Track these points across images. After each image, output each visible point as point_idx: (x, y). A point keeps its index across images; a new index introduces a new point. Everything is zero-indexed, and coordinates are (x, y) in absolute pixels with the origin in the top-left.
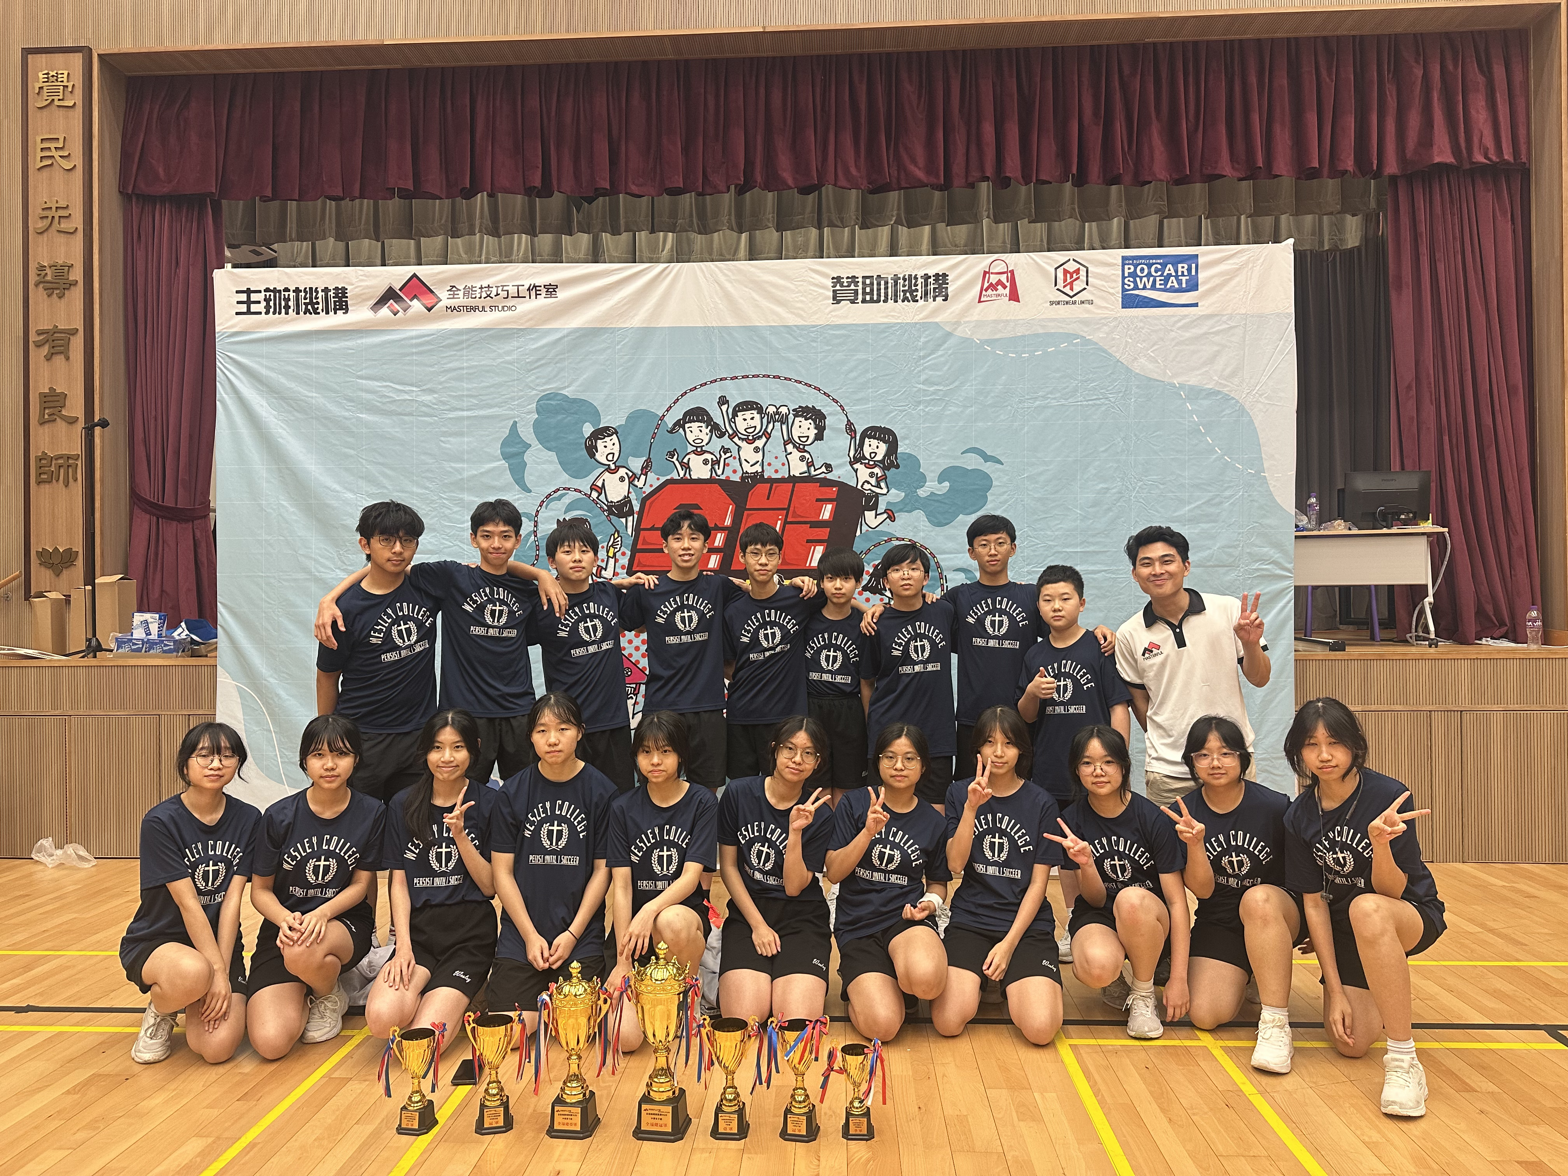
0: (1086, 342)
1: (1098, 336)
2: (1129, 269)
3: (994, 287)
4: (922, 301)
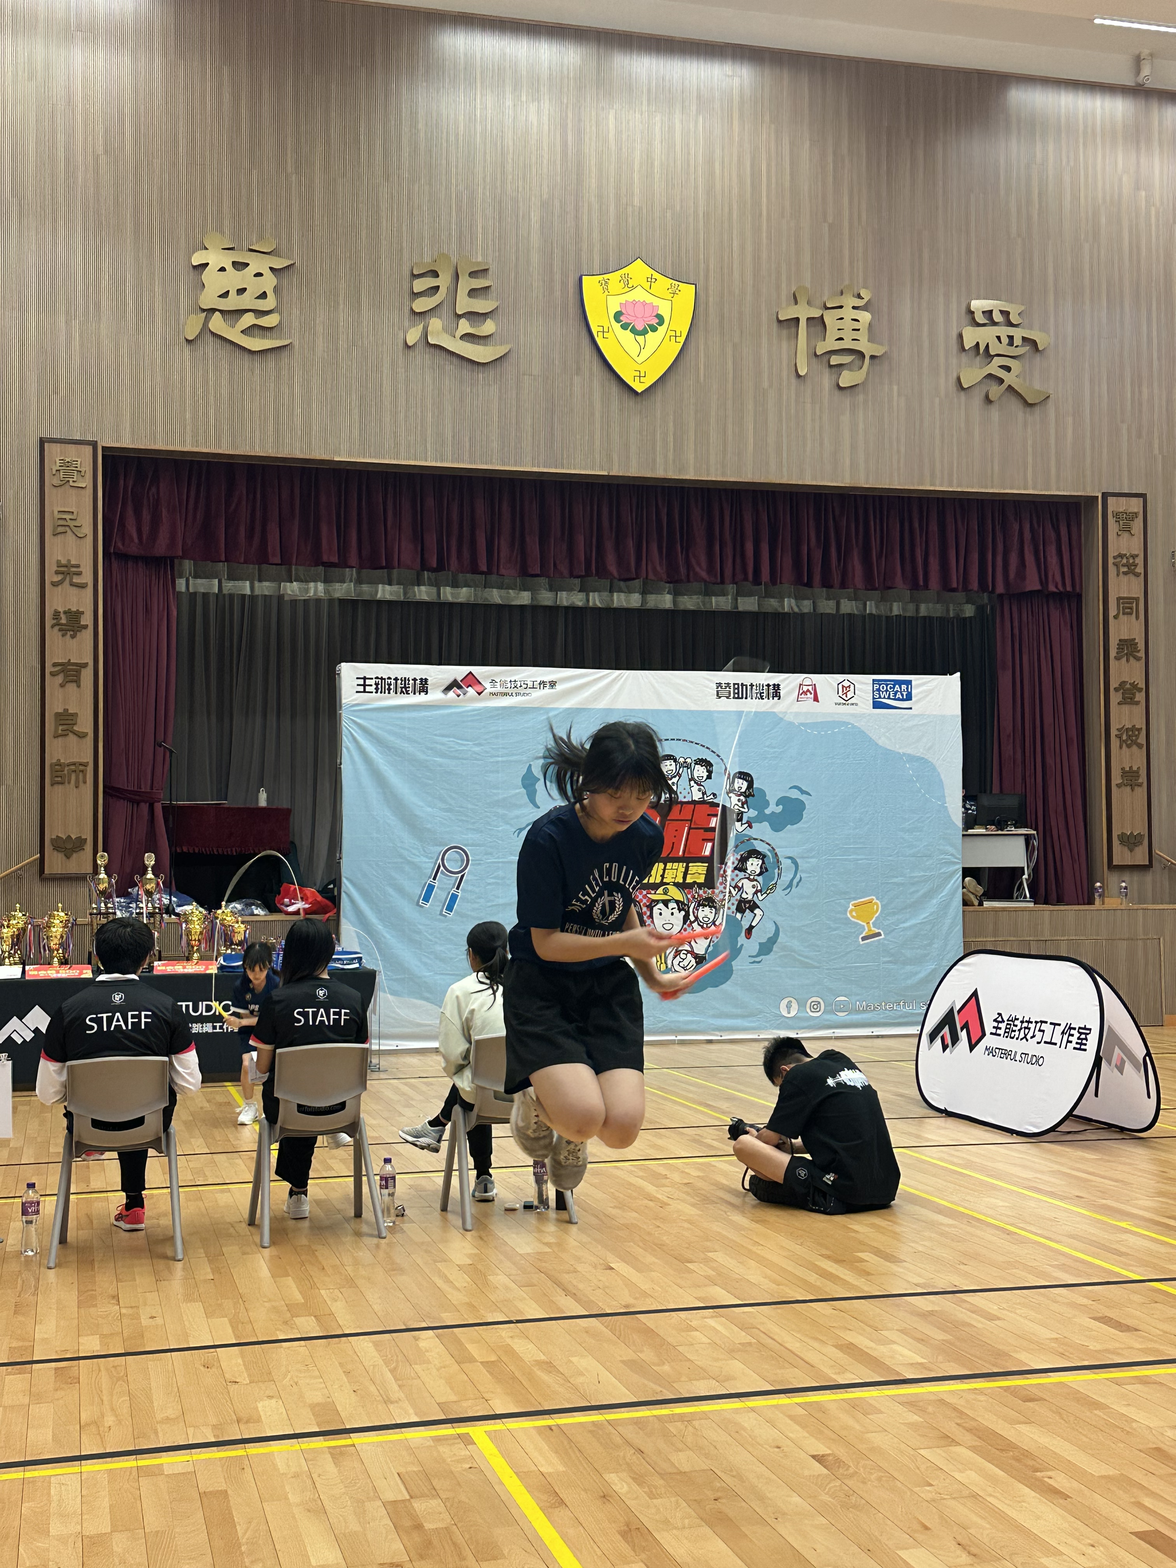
0: (854, 726)
1: (860, 724)
2: (876, 687)
3: (805, 693)
4: (766, 700)
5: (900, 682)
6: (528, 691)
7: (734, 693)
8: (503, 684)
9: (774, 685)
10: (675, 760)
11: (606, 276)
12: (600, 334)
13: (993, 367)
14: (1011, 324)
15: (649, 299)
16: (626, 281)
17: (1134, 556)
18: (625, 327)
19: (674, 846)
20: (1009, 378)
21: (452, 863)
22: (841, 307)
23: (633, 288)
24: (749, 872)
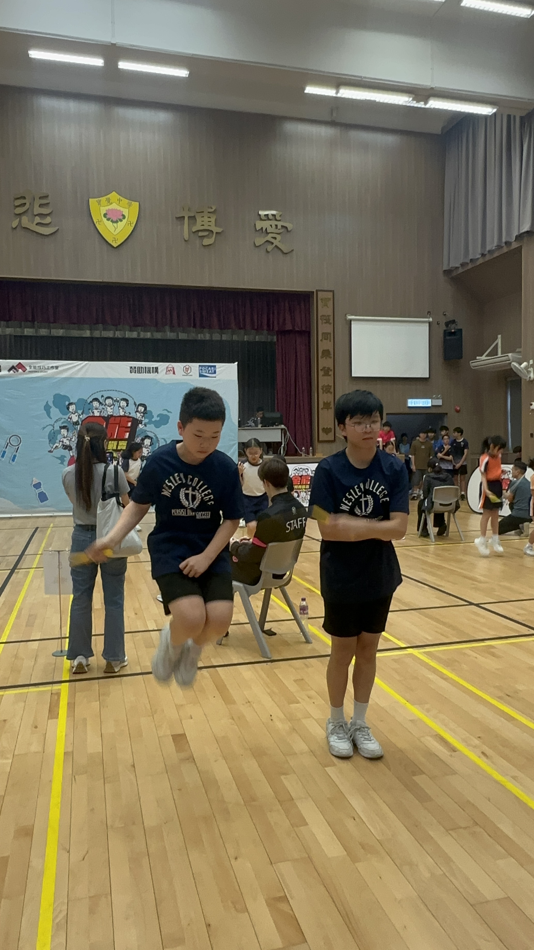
2: (200, 368)
3: (169, 371)
4: (152, 374)
5: (211, 366)
6: (46, 370)
7: (138, 371)
8: (35, 367)
9: (155, 368)
10: (112, 399)
11: (100, 199)
12: (98, 223)
13: (269, 238)
14: (276, 220)
15: (119, 208)
16: (108, 200)
17: (329, 316)
18: (108, 220)
19: (112, 435)
20: (276, 242)
21: (14, 442)
22: (203, 212)
23: (112, 203)
24: (145, 445)
